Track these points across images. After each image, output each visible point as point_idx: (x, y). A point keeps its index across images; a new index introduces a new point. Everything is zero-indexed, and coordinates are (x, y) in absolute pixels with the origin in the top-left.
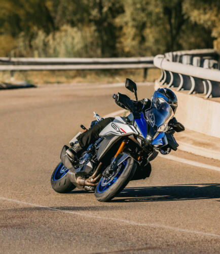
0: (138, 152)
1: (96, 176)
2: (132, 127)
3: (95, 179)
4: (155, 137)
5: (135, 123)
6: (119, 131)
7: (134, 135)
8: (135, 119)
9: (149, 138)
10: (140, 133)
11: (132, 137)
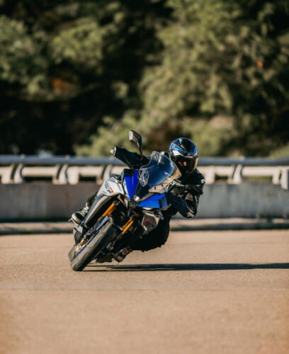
0: (130, 215)
1: (84, 243)
2: (120, 185)
3: (84, 246)
4: (143, 199)
5: (125, 182)
6: (109, 191)
7: (121, 195)
8: (125, 176)
9: (137, 199)
10: (127, 192)
11: (119, 197)
